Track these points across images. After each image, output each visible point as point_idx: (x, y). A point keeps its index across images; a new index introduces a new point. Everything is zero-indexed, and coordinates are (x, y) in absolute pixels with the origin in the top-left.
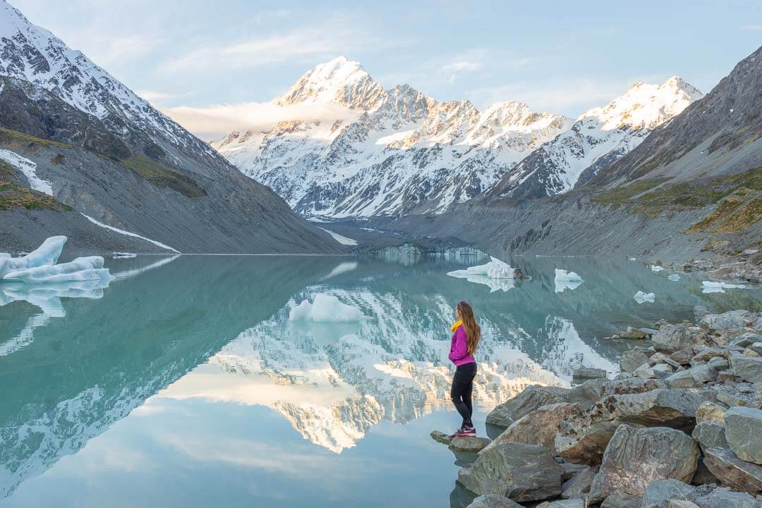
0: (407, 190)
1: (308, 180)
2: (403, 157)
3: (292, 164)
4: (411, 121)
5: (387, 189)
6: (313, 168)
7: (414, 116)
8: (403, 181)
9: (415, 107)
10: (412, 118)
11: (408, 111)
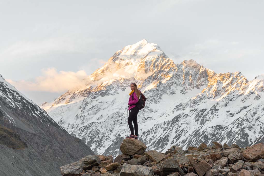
0: (190, 142)
1: (114, 133)
2: (187, 115)
3: (103, 120)
4: (195, 88)
5: (175, 140)
6: (118, 123)
7: (197, 84)
8: (187, 135)
9: (199, 77)
10: (196, 85)
11: (193, 80)
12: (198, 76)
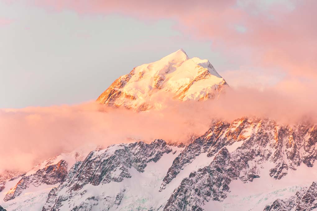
9: (310, 139)
10: (305, 157)
11: (297, 146)
12: (309, 137)
